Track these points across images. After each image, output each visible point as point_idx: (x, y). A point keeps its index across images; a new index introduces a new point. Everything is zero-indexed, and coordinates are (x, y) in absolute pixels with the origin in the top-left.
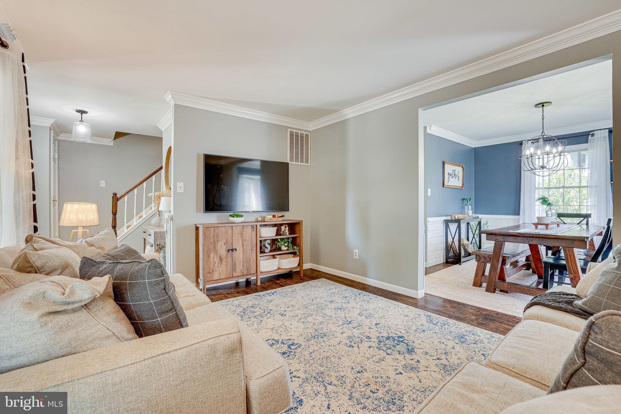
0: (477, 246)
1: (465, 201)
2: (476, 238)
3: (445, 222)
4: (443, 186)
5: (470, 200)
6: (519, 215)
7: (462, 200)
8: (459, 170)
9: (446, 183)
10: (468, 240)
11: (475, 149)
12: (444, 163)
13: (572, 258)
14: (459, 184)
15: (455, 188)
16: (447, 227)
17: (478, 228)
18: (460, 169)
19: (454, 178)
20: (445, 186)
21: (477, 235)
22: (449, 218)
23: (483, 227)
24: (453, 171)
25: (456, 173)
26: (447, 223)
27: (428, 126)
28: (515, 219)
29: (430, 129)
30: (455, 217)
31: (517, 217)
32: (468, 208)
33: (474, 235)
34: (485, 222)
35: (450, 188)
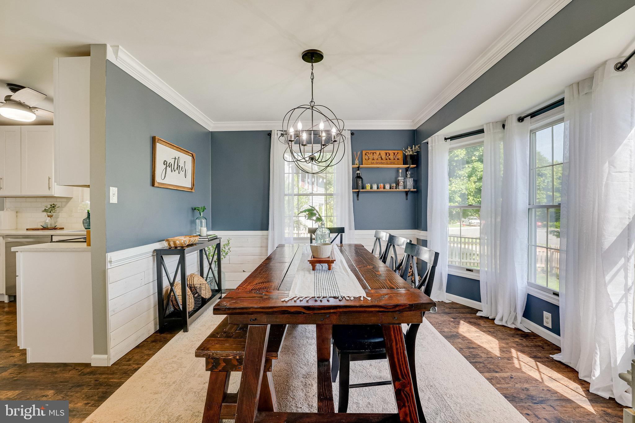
0: (216, 281)
1: (197, 212)
2: (213, 269)
3: (155, 254)
4: (153, 184)
5: (204, 209)
6: (267, 229)
7: (190, 211)
8: (186, 160)
9: (158, 179)
10: (202, 275)
11: (212, 133)
12: (154, 140)
13: (400, 347)
14: (186, 182)
15: (178, 190)
16: (160, 263)
17: (216, 252)
18: (189, 159)
19: (177, 171)
20: (156, 185)
21: (215, 262)
22: (163, 245)
23: (224, 249)
24: (175, 159)
25: (181, 164)
26: (159, 255)
27: (111, 46)
28: (263, 235)
29: (116, 53)
30: (175, 243)
31: (264, 232)
32: (201, 222)
33: (210, 264)
34: (227, 242)
35: (165, 188)
